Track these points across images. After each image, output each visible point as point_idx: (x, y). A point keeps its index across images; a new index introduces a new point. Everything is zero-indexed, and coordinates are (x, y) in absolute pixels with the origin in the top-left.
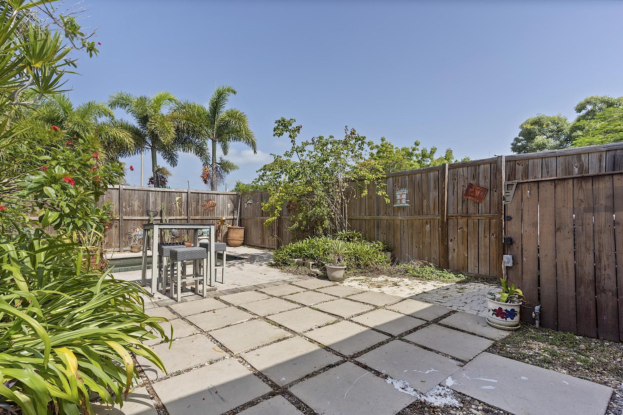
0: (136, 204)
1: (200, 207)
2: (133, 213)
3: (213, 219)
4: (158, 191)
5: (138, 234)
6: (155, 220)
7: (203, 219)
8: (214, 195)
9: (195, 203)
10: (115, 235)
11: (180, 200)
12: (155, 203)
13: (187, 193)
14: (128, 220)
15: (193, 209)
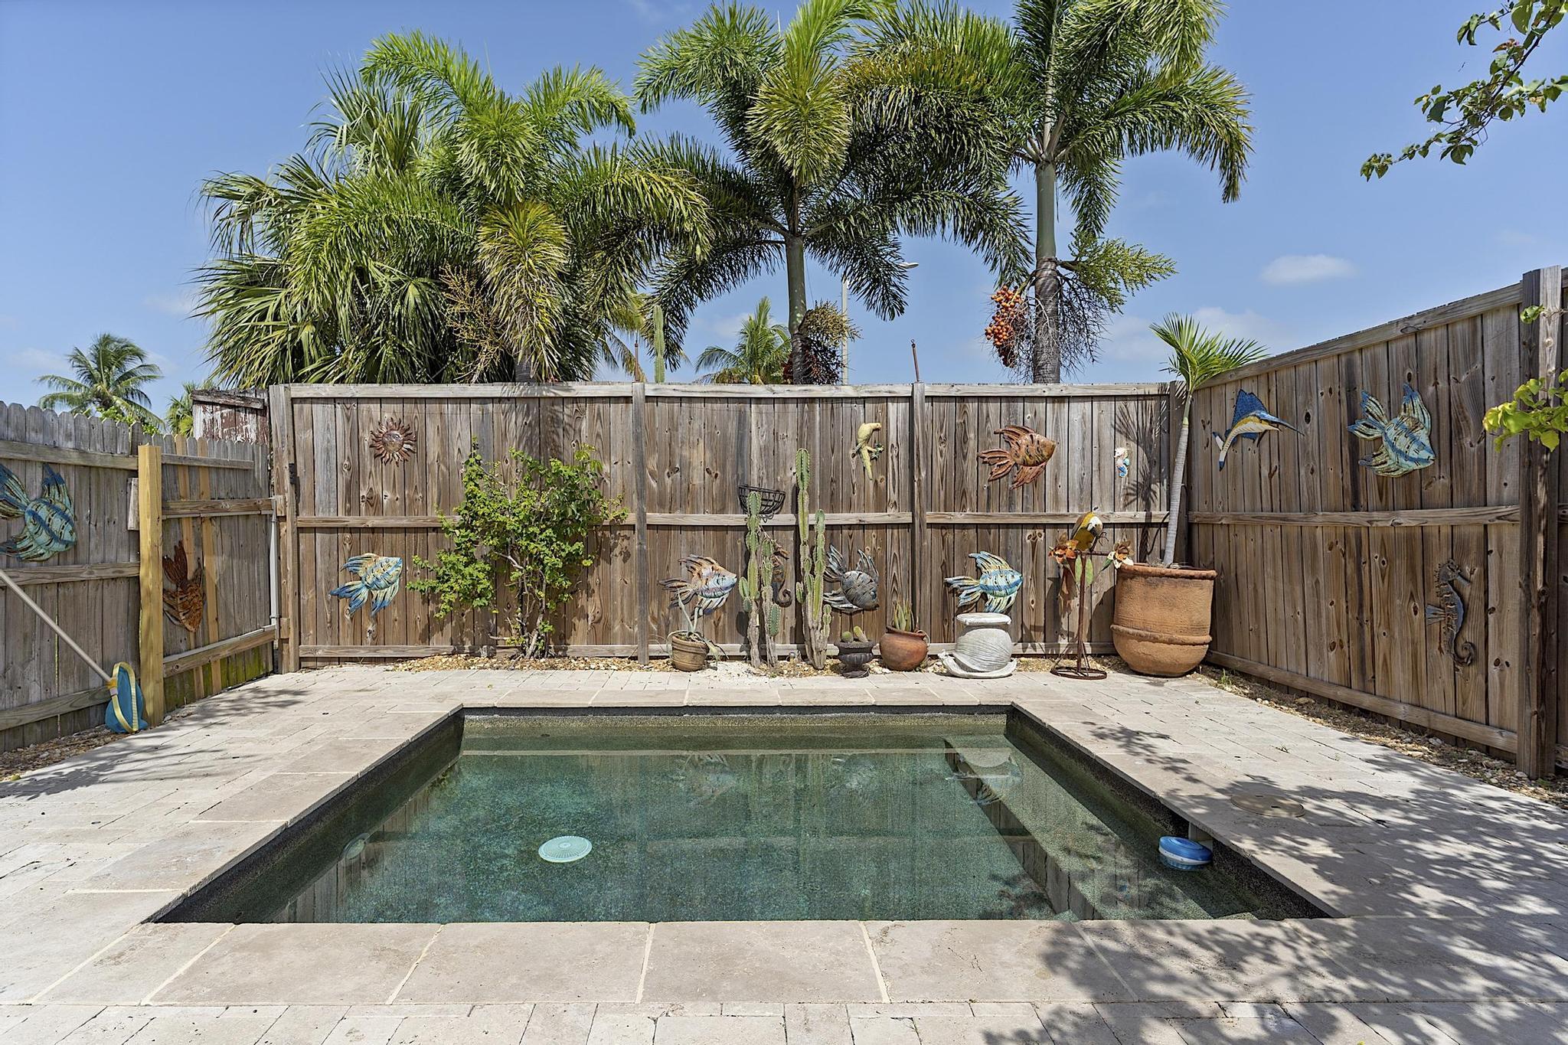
0: (698, 457)
1: (970, 466)
2: (685, 499)
3: (1035, 526)
4: (785, 400)
5: (704, 587)
6: (765, 528)
7: (988, 526)
8: (1041, 406)
9: (947, 450)
10: (622, 590)
11: (878, 437)
12: (772, 454)
13: (910, 399)
14: (669, 527)
15: (937, 476)
